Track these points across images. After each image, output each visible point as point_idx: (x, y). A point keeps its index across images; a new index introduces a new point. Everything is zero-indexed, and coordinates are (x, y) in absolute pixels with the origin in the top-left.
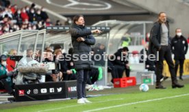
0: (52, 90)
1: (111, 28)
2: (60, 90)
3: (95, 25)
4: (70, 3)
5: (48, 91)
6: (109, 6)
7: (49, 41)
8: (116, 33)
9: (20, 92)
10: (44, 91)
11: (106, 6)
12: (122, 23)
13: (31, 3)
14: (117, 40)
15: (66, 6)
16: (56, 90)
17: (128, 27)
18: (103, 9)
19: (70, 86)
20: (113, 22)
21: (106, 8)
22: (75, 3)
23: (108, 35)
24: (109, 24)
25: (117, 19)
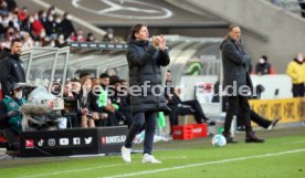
0: (76, 141)
1: (170, 48)
2: (88, 141)
4: (109, 7)
5: (71, 141)
6: (169, 14)
7: (74, 65)
8: (179, 55)
9: (28, 142)
10: (64, 142)
11: (165, 13)
12: (188, 40)
15: (102, 12)
16: (83, 141)
18: (159, 17)
20: (174, 38)
21: (164, 17)
22: (116, 7)
24: (168, 42)
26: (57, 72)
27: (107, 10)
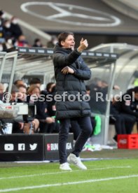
0: (21, 147)
1: (118, 56)
2: (33, 147)
4: (57, 12)
5: (16, 147)
6: (118, 22)
7: (21, 70)
8: (126, 64)
10: (9, 147)
11: (113, 21)
14: (127, 74)
15: (50, 18)
16: (28, 148)
18: (108, 25)
20: (122, 46)
21: (113, 25)
22: (65, 13)
23: (113, 66)
24: (115, 49)
25: (129, 43)
26: (4, 76)
27: (56, 16)
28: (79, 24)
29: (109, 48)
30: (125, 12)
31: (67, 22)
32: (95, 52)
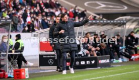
0: (88, 62)
1: (127, 22)
2: (93, 62)
3: (116, 20)
4: (100, 5)
5: (86, 63)
6: (126, 8)
7: (86, 30)
8: (131, 25)
10: (83, 63)
12: (134, 18)
13: (74, 6)
14: (131, 29)
15: (97, 8)
16: (91, 62)
17: (138, 21)
18: (122, 9)
19: (100, 60)
20: (128, 17)
22: (103, 6)
23: (125, 26)
24: (125, 19)
25: (131, 16)
26: (79, 33)
27: (99, 7)
28: (109, 10)
29: (123, 19)
30: (129, 3)
31: (104, 9)
32: (117, 21)
